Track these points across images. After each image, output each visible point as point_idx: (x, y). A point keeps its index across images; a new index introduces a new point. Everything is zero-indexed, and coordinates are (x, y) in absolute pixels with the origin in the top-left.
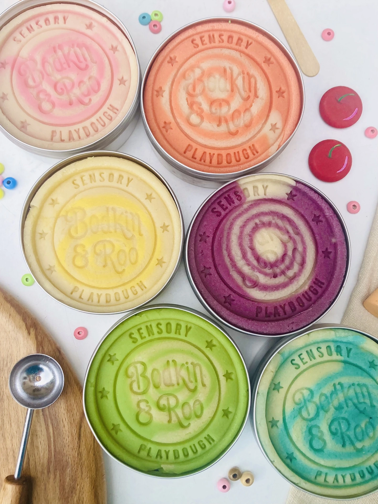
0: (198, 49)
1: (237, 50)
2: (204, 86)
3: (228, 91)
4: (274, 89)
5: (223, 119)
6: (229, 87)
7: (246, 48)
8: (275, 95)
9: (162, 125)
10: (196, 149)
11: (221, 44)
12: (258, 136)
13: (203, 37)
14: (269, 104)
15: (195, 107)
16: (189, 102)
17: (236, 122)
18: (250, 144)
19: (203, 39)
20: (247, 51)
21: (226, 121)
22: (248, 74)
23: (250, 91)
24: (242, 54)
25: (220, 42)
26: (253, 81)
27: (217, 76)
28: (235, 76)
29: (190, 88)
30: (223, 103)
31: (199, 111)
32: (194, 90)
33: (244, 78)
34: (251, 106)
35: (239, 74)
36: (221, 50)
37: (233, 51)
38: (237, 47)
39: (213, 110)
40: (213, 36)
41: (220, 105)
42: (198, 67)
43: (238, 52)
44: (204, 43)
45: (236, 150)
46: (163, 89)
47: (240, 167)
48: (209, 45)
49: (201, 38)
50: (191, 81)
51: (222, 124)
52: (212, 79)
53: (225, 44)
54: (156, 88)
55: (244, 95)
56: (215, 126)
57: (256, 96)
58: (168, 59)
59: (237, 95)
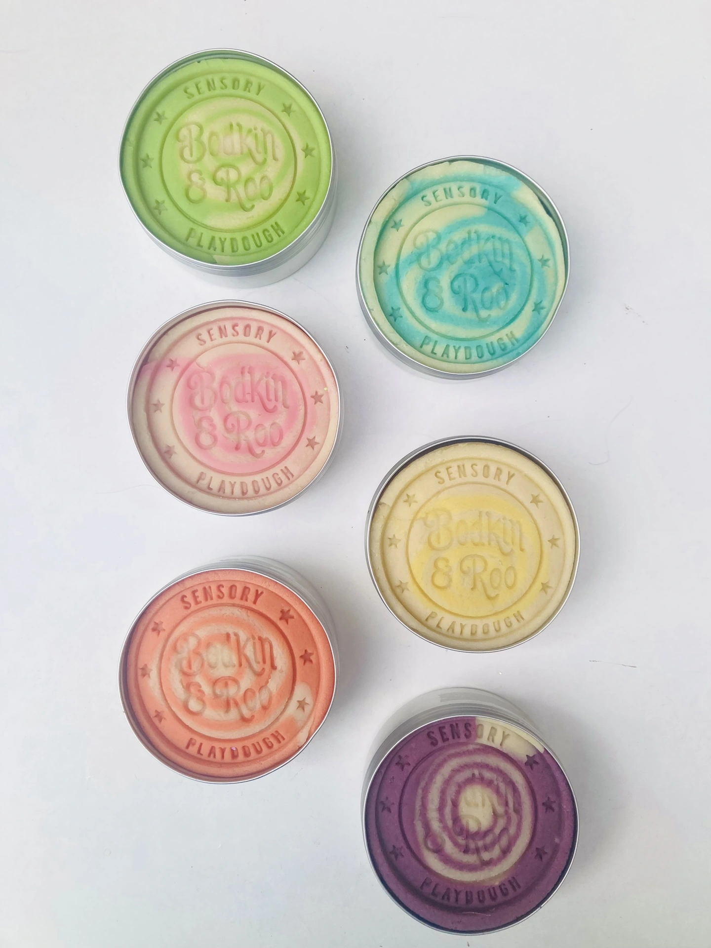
0: (189, 611)
1: (242, 607)
2: (203, 660)
3: (234, 666)
4: (297, 654)
5: (232, 702)
6: (235, 660)
7: (255, 602)
8: (299, 662)
9: (152, 714)
10: (201, 744)
11: (220, 601)
12: (282, 719)
13: (196, 591)
14: (291, 678)
15: (192, 689)
16: (184, 685)
17: (250, 703)
18: (272, 730)
19: (196, 594)
20: (254, 607)
21: (236, 704)
22: (260, 639)
23: (264, 662)
24: (249, 611)
25: (219, 597)
26: (267, 647)
27: (219, 646)
28: (242, 643)
29: (185, 664)
30: (230, 682)
31: (199, 694)
32: (190, 667)
33: (254, 643)
34: (267, 682)
35: (248, 640)
36: (221, 610)
37: (237, 609)
38: (243, 603)
39: (218, 692)
40: (210, 587)
41: (226, 685)
42: (194, 635)
43: (244, 610)
44: (198, 600)
45: (254, 741)
46: (149, 667)
47: (261, 764)
48: (204, 604)
49: (194, 592)
50: (185, 654)
51: (232, 709)
52: (212, 650)
53: (226, 599)
54: (141, 665)
55: (257, 668)
56: (222, 713)
57: (273, 667)
58: (152, 626)
59: (247, 670)
